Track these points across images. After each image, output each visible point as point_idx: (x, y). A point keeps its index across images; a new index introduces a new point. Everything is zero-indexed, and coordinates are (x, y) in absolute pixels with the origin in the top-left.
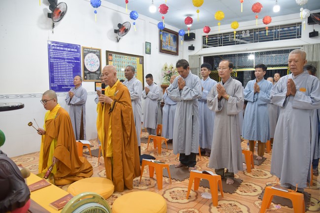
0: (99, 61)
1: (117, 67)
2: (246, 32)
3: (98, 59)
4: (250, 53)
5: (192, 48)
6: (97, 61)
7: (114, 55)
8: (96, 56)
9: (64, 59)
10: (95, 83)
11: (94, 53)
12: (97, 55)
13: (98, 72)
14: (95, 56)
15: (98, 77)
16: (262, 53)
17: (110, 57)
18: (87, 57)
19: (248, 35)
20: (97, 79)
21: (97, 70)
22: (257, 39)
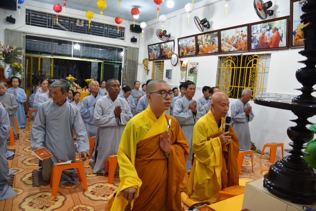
2: (80, 22)
4: (76, 43)
5: (11, 20)
16: (87, 45)
19: (82, 25)
22: (90, 32)
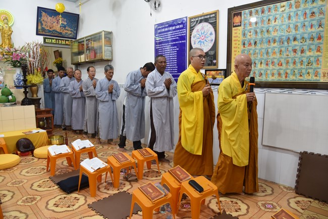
0: (214, 32)
1: (253, 36)
3: (212, 30)
6: (211, 34)
7: (247, 11)
8: (210, 26)
9: (168, 42)
10: (206, 71)
11: (206, 20)
12: (211, 23)
13: (212, 53)
14: (207, 27)
15: (212, 61)
17: (236, 20)
18: (194, 32)
20: (209, 65)
21: (210, 50)
